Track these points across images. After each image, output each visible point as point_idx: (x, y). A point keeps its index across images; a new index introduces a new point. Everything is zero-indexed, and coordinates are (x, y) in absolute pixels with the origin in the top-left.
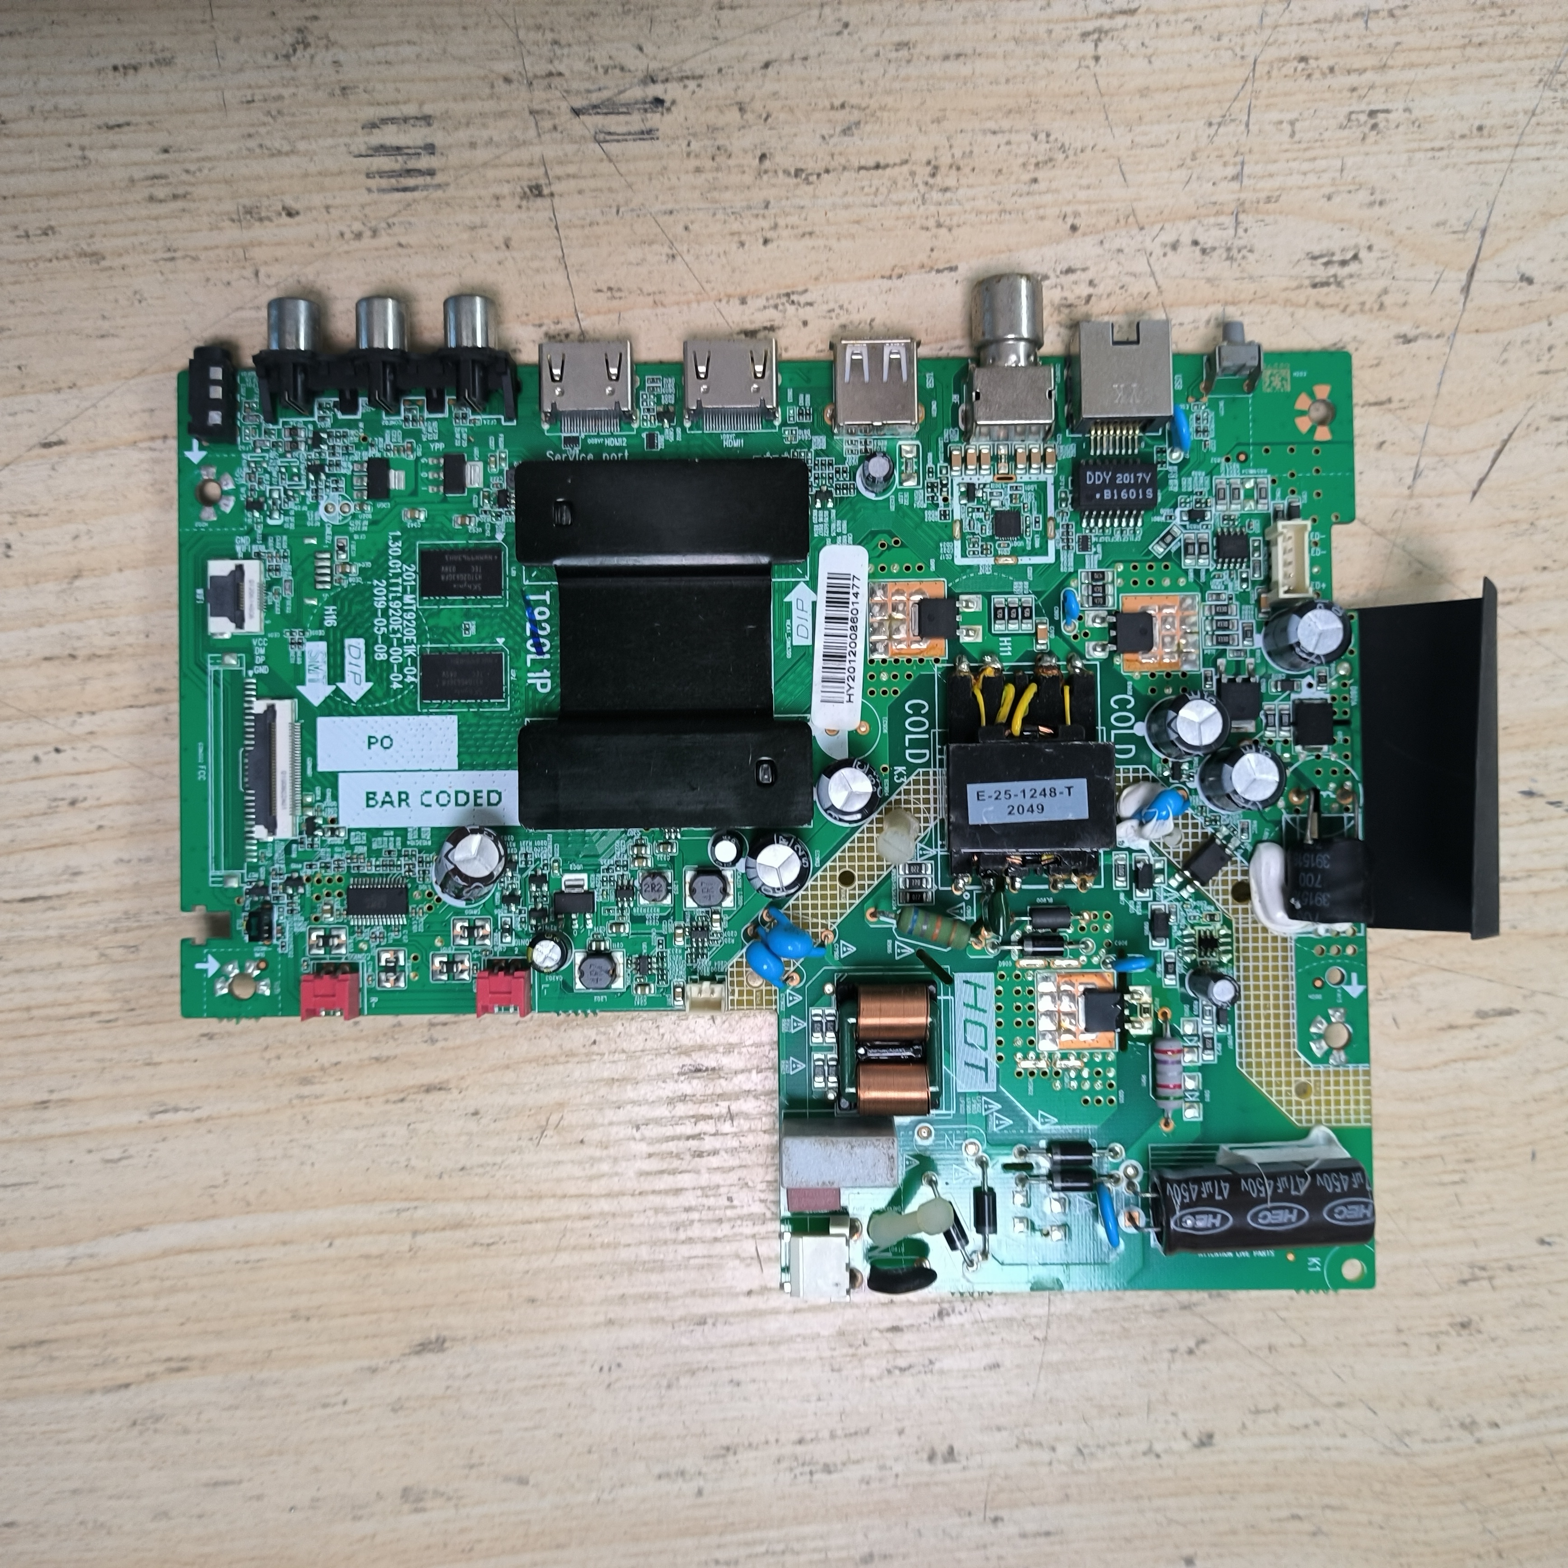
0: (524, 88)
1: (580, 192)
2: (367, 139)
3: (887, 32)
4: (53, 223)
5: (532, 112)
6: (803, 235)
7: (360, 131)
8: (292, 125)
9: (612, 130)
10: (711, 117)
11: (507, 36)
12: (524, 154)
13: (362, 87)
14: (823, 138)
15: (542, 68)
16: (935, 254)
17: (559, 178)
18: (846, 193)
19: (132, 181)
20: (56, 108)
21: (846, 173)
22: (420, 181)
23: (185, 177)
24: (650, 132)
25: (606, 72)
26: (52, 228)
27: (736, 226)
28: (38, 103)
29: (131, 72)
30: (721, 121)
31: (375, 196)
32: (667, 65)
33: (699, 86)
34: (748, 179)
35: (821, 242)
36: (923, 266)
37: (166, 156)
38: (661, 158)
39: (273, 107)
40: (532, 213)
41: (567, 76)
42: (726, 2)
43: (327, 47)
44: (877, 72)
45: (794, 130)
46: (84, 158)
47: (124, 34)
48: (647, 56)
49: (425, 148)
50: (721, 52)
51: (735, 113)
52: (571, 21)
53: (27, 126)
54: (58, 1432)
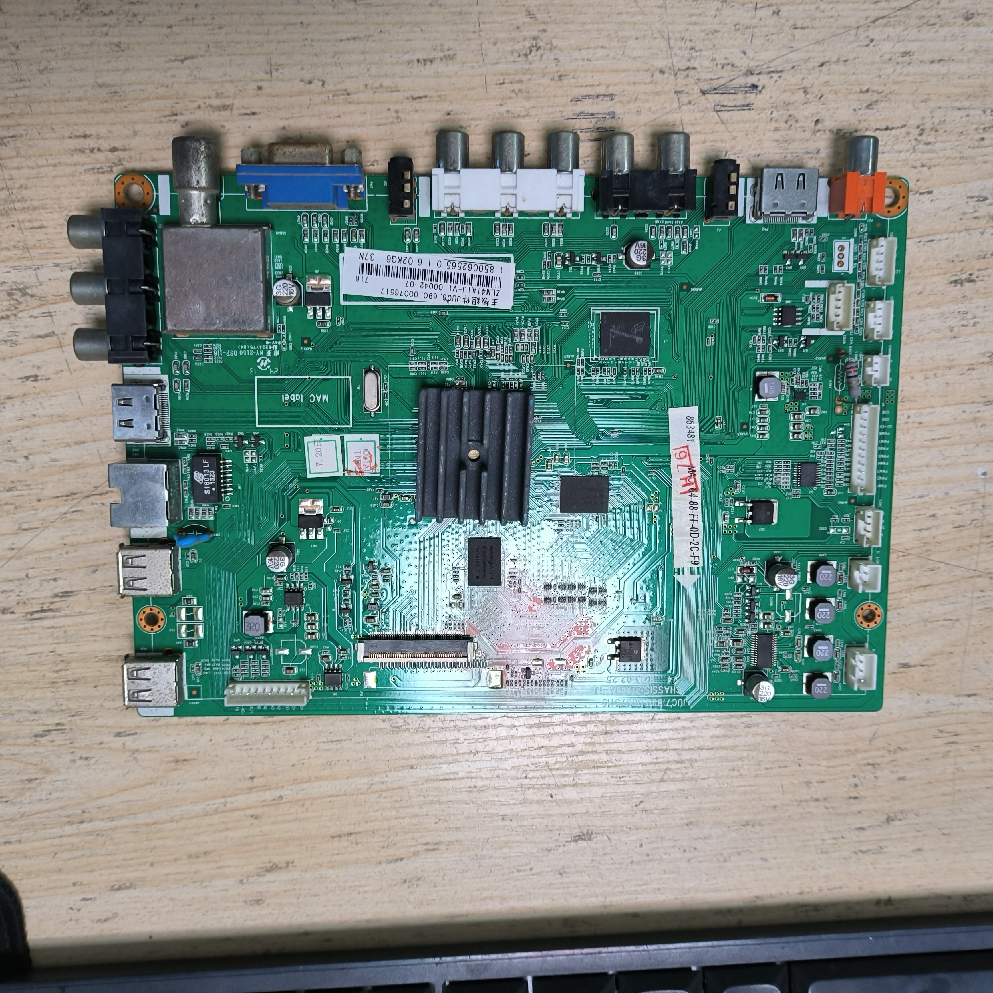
0: (672, 77)
1: (704, 142)
2: (573, 108)
3: (897, 45)
4: (377, 158)
7: (570, 103)
8: (528, 98)
9: (725, 104)
10: (786, 97)
11: (663, 44)
12: (670, 119)
13: (571, 75)
14: (855, 110)
15: (683, 64)
16: (919, 183)
20: (381, 86)
24: (748, 105)
25: (723, 68)
26: (376, 161)
28: (371, 82)
29: (429, 63)
30: (794, 98)
32: (760, 63)
33: (780, 77)
34: (807, 135)
37: (448, 116)
38: (754, 121)
39: (517, 87)
41: (699, 70)
42: (799, 24)
43: (551, 49)
44: (890, 70)
45: (837, 105)
46: (398, 117)
47: (425, 39)
48: (748, 58)
49: (609, 114)
50: (794, 56)
51: (801, 94)
52: (702, 35)
53: (363, 97)
54: (359, 886)
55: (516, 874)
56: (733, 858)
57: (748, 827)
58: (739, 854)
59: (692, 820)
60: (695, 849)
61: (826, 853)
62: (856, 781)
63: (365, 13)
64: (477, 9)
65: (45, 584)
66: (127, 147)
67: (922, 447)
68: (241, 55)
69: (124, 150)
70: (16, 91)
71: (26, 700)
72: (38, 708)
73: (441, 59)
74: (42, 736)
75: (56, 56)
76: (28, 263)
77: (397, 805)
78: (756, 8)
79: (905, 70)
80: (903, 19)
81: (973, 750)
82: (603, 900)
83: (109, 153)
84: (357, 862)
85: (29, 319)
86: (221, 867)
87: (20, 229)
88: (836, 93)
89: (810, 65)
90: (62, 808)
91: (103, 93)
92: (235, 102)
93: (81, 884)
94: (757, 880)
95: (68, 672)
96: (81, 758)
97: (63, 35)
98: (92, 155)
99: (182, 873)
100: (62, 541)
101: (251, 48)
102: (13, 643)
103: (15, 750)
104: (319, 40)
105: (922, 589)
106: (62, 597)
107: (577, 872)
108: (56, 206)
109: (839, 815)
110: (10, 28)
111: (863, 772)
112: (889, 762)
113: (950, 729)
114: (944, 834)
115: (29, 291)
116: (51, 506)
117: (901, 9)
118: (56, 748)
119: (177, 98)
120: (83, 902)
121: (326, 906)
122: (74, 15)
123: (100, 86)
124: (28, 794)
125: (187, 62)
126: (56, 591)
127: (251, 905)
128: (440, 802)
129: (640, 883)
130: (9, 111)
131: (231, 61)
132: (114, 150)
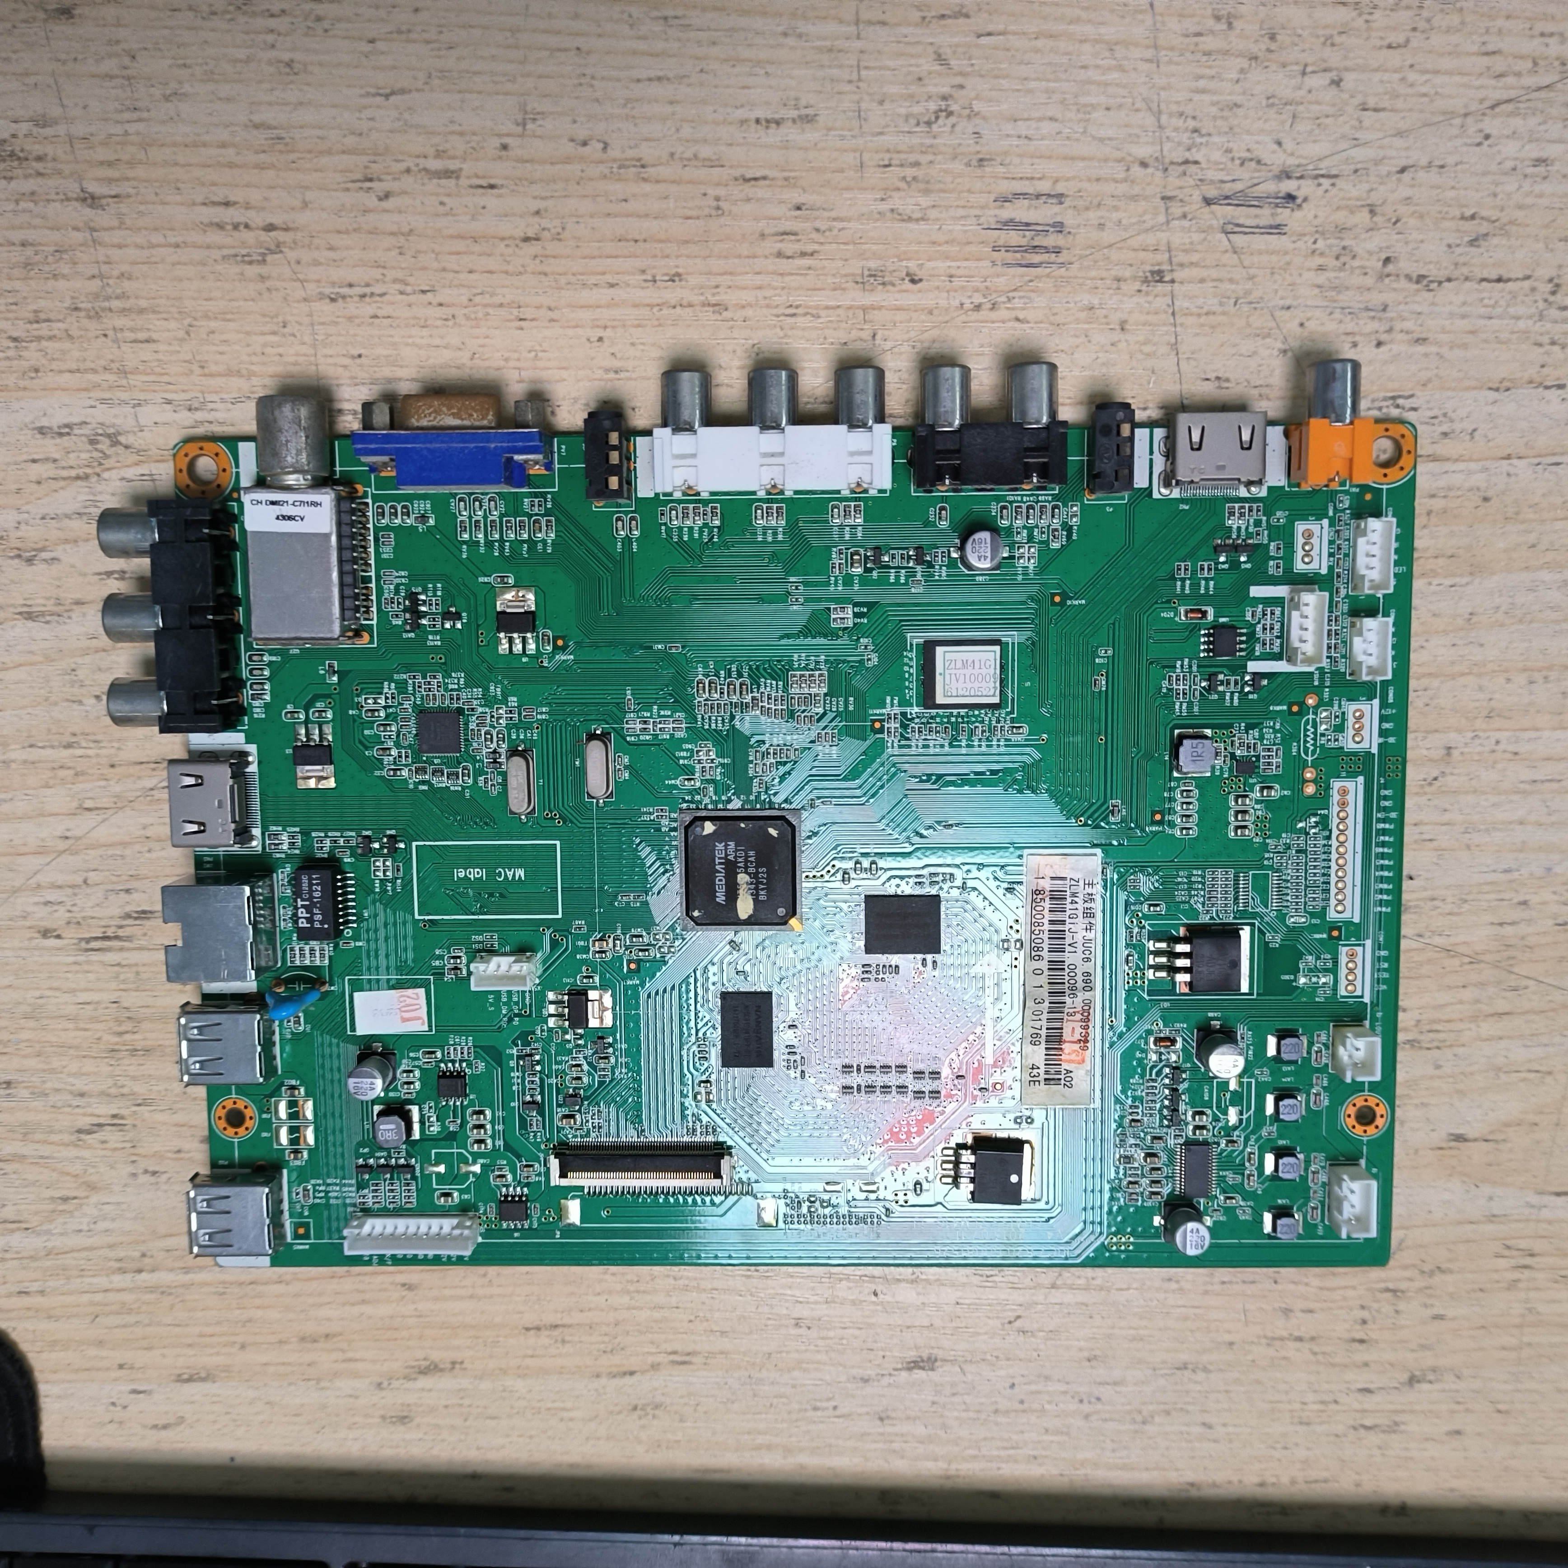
0: (1159, 174)
1: (1202, 281)
2: (997, 212)
3: (1527, 147)
4: (680, 270)
5: (1163, 198)
6: (1417, 341)
7: (992, 204)
8: (927, 192)
9: (1241, 221)
10: (1340, 217)
11: (1150, 121)
12: (1150, 239)
13: (999, 160)
14: (1449, 246)
15: (1179, 155)
16: (1545, 370)
17: (1182, 265)
18: (1464, 304)
19: (763, 235)
20: (696, 157)
21: (1468, 284)
22: (1045, 257)
23: (815, 236)
24: (1278, 226)
25: (1242, 164)
26: (678, 275)
27: (1350, 327)
28: (679, 149)
29: (773, 125)
30: (1352, 220)
31: (999, 269)
32: (1304, 162)
33: (1333, 185)
34: (1369, 281)
35: (1434, 349)
36: (1531, 382)
37: (798, 212)
38: (1286, 253)
39: (910, 172)
40: (1150, 298)
41: (1203, 165)
42: (1372, 102)
43: (969, 117)
44: (1511, 187)
45: (1421, 237)
46: (718, 208)
47: (770, 87)
48: (1285, 151)
49: (1054, 225)
50: (1359, 154)
51: (1365, 215)
52: (1214, 110)
53: (664, 171)
54: (564, 1409)
55: (811, 1414)
56: (1157, 1419)
57: (1186, 1372)
58: (1168, 1413)
59: (1098, 1353)
60: (1098, 1399)
61: (1308, 1424)
62: (1365, 1314)
63: (679, 40)
64: (858, 44)
65: (112, 897)
66: (291, 225)
67: (1516, 793)
68: (480, 92)
69: (286, 229)
70: (127, 126)
71: (69, 1075)
72: (86, 1088)
73: (794, 121)
74: (89, 1132)
75: (192, 75)
76: (124, 396)
77: (631, 1288)
78: (1304, 73)
79: (1537, 188)
80: (1540, 105)
81: (1556, 1282)
82: (945, 1466)
83: (263, 233)
84: (561, 1370)
85: (118, 483)
86: (350, 1360)
87: (116, 341)
88: (1421, 217)
89: (1384, 169)
90: (111, 1246)
91: (260, 138)
92: (464, 166)
93: (132, 1368)
94: (1193, 1458)
95: (137, 1036)
96: (146, 1172)
97: (206, 42)
98: (236, 234)
99: (289, 1364)
100: (142, 832)
101: (494, 82)
102: (55, 985)
103: (46, 1150)
104: (603, 78)
105: (1496, 1018)
106: (136, 919)
107: (908, 1418)
108: (173, 310)
109: (1333, 1365)
110: (125, 26)
111: (1377, 1301)
112: (1420, 1290)
113: (1523, 1244)
114: (1499, 1411)
115: (122, 439)
116: (131, 775)
117: (1540, 89)
118: (109, 1153)
119: (375, 154)
120: (133, 1396)
121: (508, 1436)
122: (226, 12)
123: (256, 126)
124: (61, 1220)
125: (393, 98)
126: (128, 909)
127: (394, 1423)
128: (698, 1289)
129: (1005, 1444)
130: (112, 158)
131: (462, 101)
132: (270, 228)
